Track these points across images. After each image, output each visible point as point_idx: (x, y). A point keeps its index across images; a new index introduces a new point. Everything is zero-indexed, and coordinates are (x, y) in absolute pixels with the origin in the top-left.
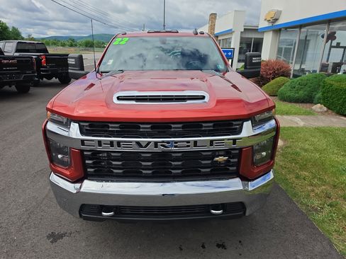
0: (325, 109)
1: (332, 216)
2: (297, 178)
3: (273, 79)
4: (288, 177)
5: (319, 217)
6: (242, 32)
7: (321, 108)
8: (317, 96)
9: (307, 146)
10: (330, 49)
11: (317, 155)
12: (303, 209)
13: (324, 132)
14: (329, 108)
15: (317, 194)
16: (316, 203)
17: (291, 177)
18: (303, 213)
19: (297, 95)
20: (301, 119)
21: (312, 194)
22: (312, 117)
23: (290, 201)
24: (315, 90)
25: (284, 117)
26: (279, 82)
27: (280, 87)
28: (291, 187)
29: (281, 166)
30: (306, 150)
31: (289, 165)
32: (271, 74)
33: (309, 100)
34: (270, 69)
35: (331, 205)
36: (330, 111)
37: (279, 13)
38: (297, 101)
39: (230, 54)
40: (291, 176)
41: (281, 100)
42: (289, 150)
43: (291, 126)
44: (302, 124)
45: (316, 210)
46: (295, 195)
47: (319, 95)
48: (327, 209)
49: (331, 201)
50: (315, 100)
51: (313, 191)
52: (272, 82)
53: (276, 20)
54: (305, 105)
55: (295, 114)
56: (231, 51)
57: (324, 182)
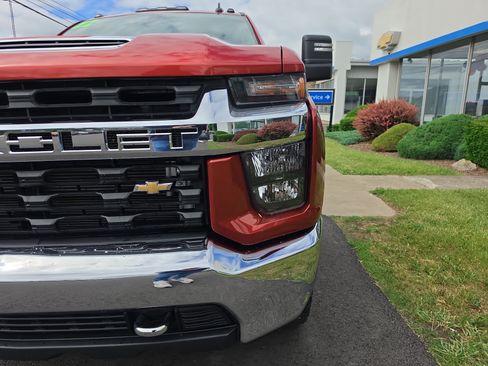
0: (474, 166)
1: (480, 348)
2: (412, 269)
3: (390, 127)
4: (395, 267)
5: (452, 349)
6: (348, 71)
7: (466, 165)
8: (460, 147)
9: (437, 217)
10: (479, 88)
11: (455, 231)
12: (418, 331)
13: (469, 196)
14: (480, 165)
15: (449, 301)
16: (448, 319)
17: (402, 268)
18: (415, 340)
19: (427, 147)
20: (433, 181)
21: (440, 300)
22: (451, 178)
23: (392, 313)
24: (456, 138)
25: (405, 177)
26: (398, 131)
27: (401, 137)
28: (398, 287)
29: (385, 249)
30: (434, 223)
31: (398, 247)
32: (386, 120)
33: (446, 154)
34: (384, 113)
35: (479, 324)
36: (482, 170)
37: (398, 35)
38: (428, 156)
39: (328, 97)
40: (402, 266)
41: (402, 156)
42: (404, 222)
43: (414, 188)
44: (432, 186)
45: (446, 334)
46: (405, 302)
47: (462, 146)
48: (471, 331)
49: (479, 315)
50: (457, 154)
51: (442, 294)
52: (389, 131)
53: (395, 45)
54: (440, 163)
55: (423, 173)
56: (330, 94)
57: (466, 279)
